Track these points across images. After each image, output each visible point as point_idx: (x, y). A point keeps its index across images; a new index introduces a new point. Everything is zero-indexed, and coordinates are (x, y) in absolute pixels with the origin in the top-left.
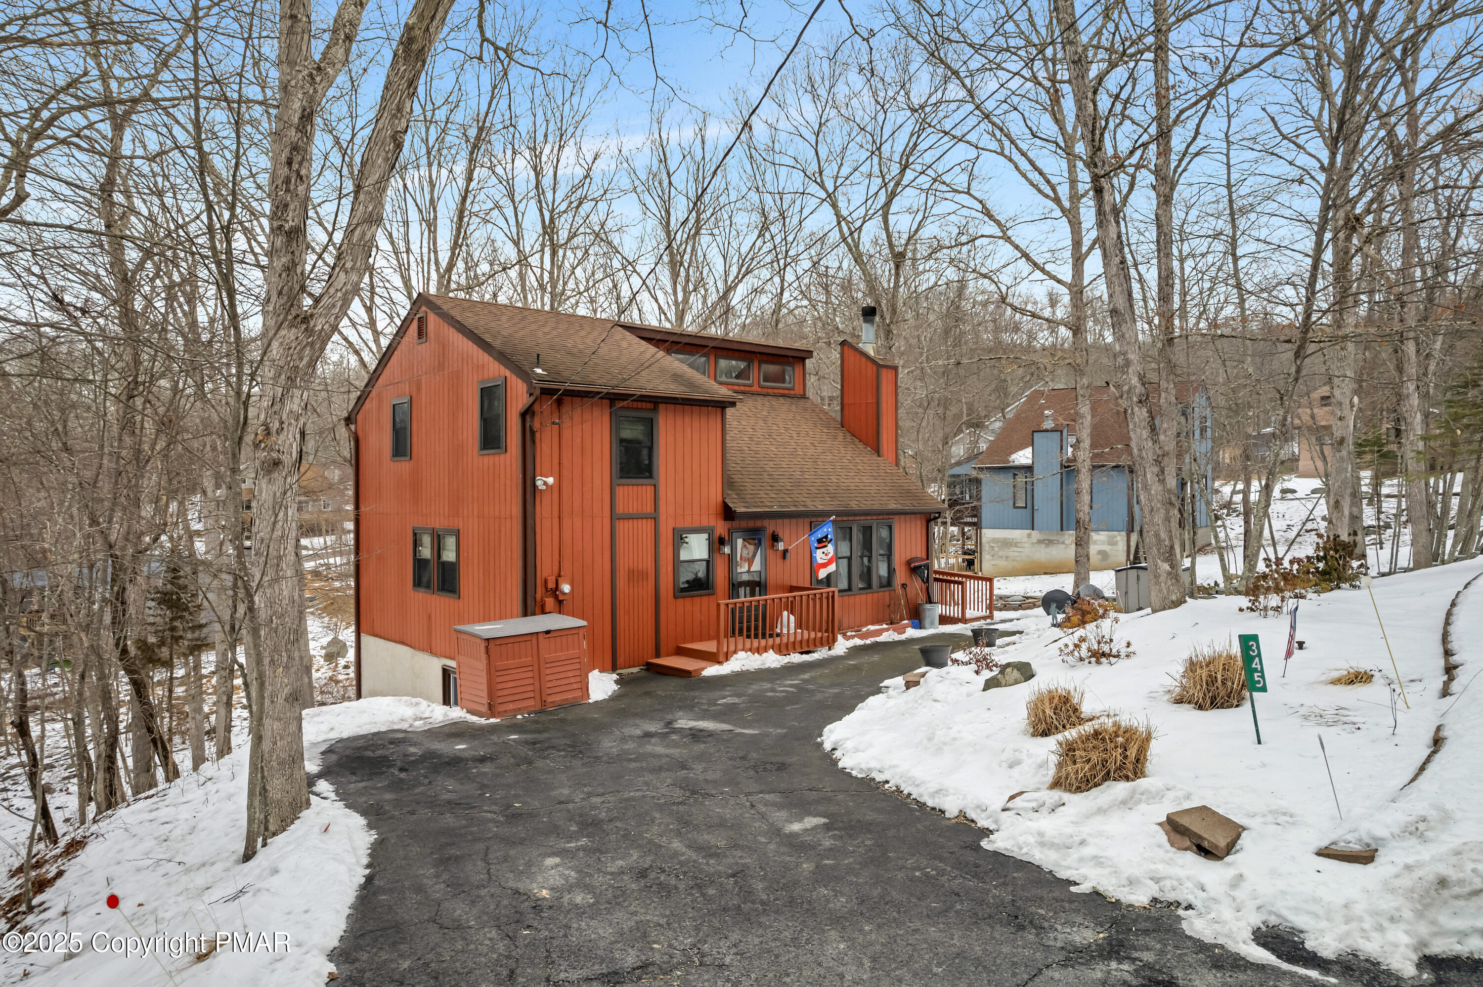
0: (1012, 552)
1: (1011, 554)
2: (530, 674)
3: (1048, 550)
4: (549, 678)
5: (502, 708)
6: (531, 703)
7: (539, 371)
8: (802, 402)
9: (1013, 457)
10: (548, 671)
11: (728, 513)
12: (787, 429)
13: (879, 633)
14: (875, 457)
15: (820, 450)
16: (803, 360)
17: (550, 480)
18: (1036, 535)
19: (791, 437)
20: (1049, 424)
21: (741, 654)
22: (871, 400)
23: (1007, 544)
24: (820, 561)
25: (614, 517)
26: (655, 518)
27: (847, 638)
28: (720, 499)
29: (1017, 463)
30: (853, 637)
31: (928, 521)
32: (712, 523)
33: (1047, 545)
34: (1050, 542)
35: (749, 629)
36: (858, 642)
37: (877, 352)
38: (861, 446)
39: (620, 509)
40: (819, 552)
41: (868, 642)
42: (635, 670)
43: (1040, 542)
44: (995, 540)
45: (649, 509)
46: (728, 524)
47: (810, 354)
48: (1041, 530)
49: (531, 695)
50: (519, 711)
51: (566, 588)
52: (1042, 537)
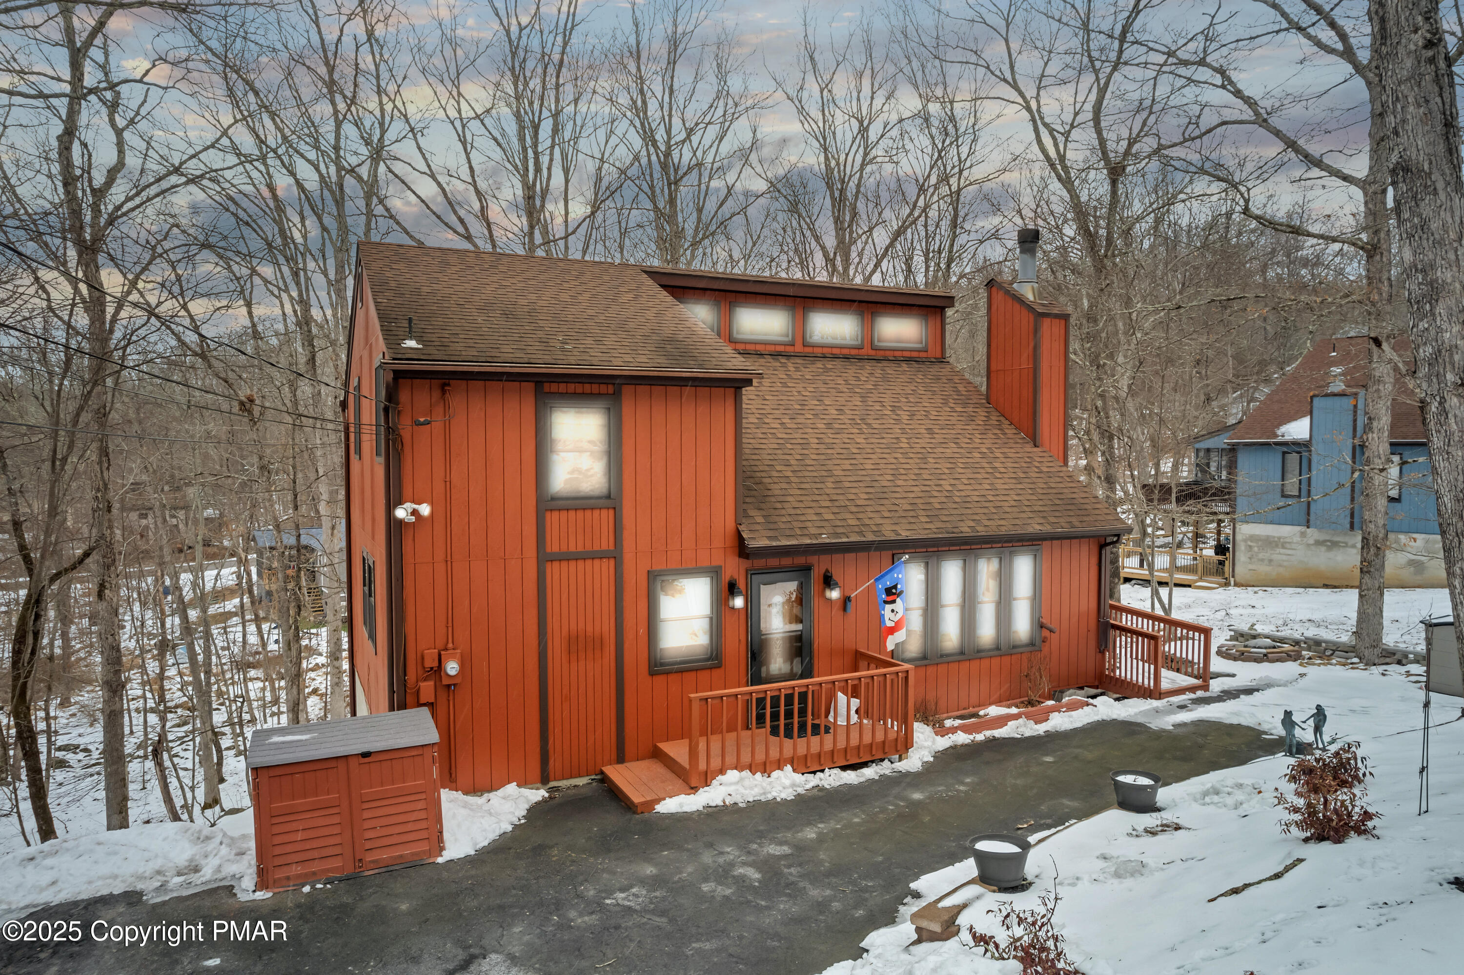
0: (1278, 555)
1: (1275, 557)
2: (336, 819)
3: (1331, 554)
4: (367, 825)
5: (280, 874)
6: (337, 863)
7: (411, 343)
8: (935, 369)
9: (1283, 429)
10: (367, 815)
11: (742, 549)
12: (894, 409)
13: (1002, 721)
14: (1029, 448)
15: (939, 438)
16: (942, 310)
17: (425, 510)
18: (1313, 534)
19: (898, 421)
20: (1339, 386)
21: (732, 775)
22: (1026, 364)
23: (1270, 543)
24: (889, 624)
25: (544, 558)
26: (615, 556)
27: (942, 731)
28: (731, 524)
29: (1287, 438)
30: (953, 730)
31: (1102, 546)
32: (717, 561)
33: (1329, 549)
34: (1333, 545)
35: (775, 716)
36: (962, 738)
37: (1039, 294)
38: (1010, 431)
39: (553, 546)
40: (888, 607)
41: (980, 737)
42: (582, 781)
43: (1318, 543)
44: (1252, 538)
45: (606, 543)
46: (745, 564)
47: (950, 301)
48: (1320, 528)
49: (337, 850)
50: (310, 878)
51: (452, 668)
52: (1322, 537)
